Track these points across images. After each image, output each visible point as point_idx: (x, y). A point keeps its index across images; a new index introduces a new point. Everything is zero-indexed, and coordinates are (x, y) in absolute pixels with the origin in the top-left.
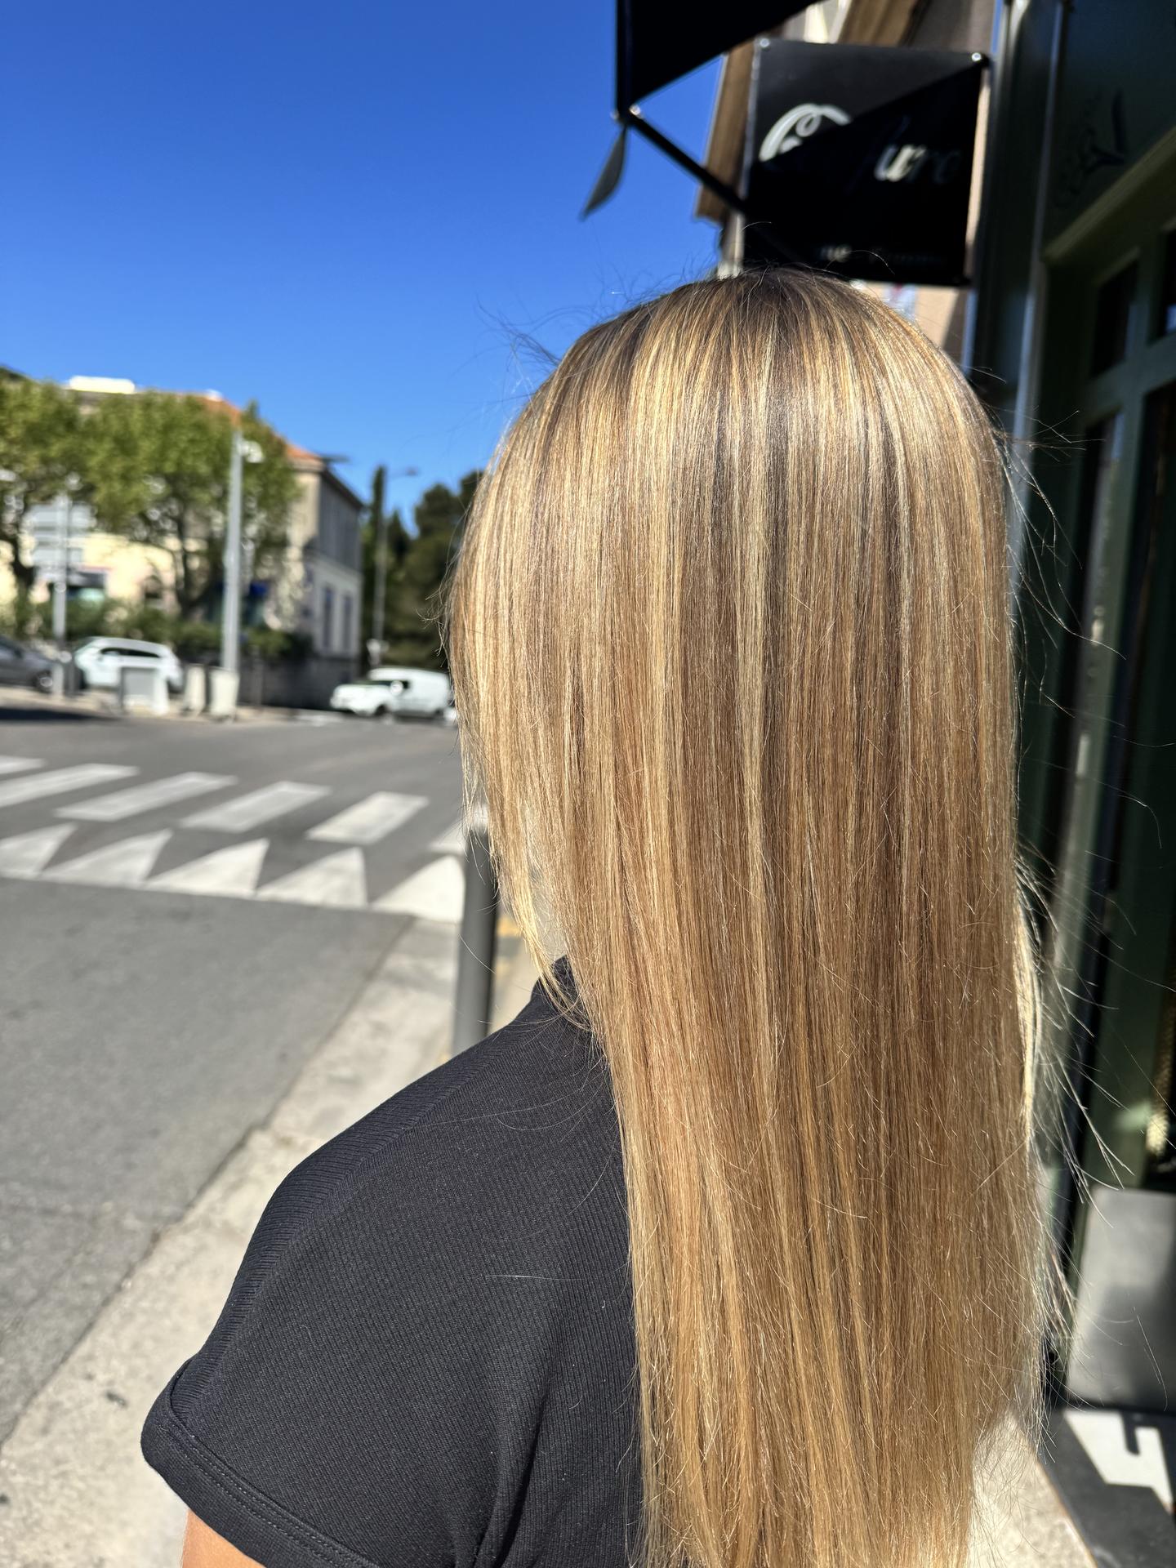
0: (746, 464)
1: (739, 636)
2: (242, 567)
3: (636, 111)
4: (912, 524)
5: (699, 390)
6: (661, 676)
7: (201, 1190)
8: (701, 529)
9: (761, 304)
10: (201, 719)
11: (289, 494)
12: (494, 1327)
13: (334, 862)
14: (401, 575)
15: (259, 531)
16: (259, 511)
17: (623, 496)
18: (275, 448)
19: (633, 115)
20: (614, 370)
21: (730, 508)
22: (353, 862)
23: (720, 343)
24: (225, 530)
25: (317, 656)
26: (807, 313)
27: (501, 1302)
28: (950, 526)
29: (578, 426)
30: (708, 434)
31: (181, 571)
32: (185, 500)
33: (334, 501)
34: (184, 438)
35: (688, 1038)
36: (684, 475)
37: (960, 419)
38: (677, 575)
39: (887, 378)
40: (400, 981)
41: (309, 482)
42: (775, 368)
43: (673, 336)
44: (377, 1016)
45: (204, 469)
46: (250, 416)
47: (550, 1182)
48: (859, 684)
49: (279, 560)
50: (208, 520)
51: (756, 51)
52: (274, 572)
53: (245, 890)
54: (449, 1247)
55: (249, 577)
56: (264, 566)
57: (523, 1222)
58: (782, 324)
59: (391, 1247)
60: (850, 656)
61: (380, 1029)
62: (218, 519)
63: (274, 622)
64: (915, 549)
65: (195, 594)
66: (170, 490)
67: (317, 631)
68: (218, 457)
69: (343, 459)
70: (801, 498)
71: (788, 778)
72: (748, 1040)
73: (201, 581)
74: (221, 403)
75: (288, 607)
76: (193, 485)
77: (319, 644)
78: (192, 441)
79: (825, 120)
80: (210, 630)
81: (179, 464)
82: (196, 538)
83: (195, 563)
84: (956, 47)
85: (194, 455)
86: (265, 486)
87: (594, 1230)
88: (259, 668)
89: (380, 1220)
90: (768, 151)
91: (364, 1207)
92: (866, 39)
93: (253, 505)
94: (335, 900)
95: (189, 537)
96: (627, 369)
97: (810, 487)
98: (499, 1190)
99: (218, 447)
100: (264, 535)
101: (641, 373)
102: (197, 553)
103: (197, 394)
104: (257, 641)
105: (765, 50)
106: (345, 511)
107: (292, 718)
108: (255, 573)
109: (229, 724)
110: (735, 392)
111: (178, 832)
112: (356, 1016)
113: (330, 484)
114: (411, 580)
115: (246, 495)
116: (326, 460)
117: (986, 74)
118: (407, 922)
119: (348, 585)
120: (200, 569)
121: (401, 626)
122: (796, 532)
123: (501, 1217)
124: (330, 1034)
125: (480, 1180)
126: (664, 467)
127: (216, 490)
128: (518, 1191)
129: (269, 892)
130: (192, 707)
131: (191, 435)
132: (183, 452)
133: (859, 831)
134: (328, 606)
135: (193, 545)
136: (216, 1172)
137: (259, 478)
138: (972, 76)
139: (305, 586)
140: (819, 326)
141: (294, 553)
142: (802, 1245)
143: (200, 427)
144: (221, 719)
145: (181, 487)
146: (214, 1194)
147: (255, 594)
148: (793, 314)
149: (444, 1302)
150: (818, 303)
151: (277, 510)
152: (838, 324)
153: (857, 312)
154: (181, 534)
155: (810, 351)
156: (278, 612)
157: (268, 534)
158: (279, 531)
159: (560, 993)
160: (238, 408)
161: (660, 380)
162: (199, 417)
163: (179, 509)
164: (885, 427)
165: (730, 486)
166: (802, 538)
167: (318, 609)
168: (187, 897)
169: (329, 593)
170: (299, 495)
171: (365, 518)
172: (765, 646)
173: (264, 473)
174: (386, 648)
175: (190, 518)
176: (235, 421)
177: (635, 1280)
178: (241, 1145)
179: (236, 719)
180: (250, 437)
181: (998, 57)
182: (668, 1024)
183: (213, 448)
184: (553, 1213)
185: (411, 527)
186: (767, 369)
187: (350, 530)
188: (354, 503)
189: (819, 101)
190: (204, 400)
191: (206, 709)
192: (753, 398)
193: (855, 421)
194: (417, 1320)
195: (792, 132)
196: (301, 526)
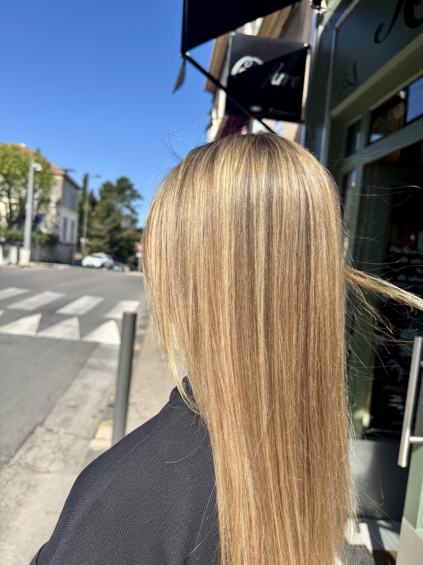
0: (258, 205)
1: (256, 267)
2: (33, 209)
3: (188, 54)
4: (315, 227)
5: (240, 178)
6: (227, 280)
7: (16, 451)
8: (242, 227)
9: (262, 146)
10: (15, 267)
11: (51, 183)
12: (167, 530)
13: (67, 322)
14: (93, 214)
15: (40, 196)
16: (39, 189)
17: (212, 214)
18: (46, 166)
19: (187, 56)
20: (207, 166)
21: (252, 220)
22: (75, 322)
23: (247, 160)
24: (27, 196)
25: (60, 243)
26: (278, 150)
27: (170, 520)
28: (326, 228)
29: (193, 186)
30: (244, 193)
31: (9, 211)
32: (11, 184)
33: (69, 186)
34: (11, 161)
35: (237, 417)
36: (234, 208)
37: (329, 190)
38: (233, 244)
39: (306, 175)
40: (93, 368)
41: (59, 179)
42: (268, 170)
43: (229, 156)
44: (84, 381)
45: (18, 173)
46: (37, 153)
47: (187, 472)
48: (298, 285)
49: (47, 207)
50: (20, 192)
51: (230, 36)
52: (45, 212)
53: (33, 333)
54: (149, 500)
55: (35, 213)
56: (41, 209)
57: (177, 488)
58: (269, 154)
59: (126, 501)
60: (294, 274)
61: (85, 386)
62: (24, 192)
63: (44, 230)
64: (316, 237)
65: (14, 219)
66: (5, 180)
67: (61, 234)
68: (24, 169)
69: (72, 171)
70: (277, 218)
71: (273, 319)
72: (259, 416)
73: (16, 214)
74: (25, 148)
75: (50, 225)
76: (14, 178)
77: (61, 239)
78: (14, 162)
79: (254, 63)
80: (19, 233)
81: (9, 170)
82: (15, 198)
83: (14, 208)
84: (298, 40)
85: (15, 167)
86: (42, 180)
87: (203, 489)
88: (38, 248)
89: (122, 491)
90: (234, 72)
91: (115, 485)
92: (266, 35)
93: (37, 187)
94: (68, 337)
95: (12, 198)
96: (212, 166)
97: (281, 215)
98: (167, 476)
99: (24, 165)
100: (41, 198)
101: (218, 169)
102: (15, 204)
103: (17, 144)
104: (38, 237)
105: (234, 37)
106: (73, 190)
107: (50, 267)
108: (37, 212)
109: (26, 269)
110: (254, 179)
111: (6, 310)
112: (76, 382)
113: (67, 179)
114: (97, 216)
115: (35, 183)
116: (66, 171)
117: (309, 51)
118: (96, 345)
119: (73, 217)
120: (16, 210)
121: (93, 233)
122: (276, 230)
123: (169, 487)
124: (66, 389)
125: (160, 473)
126: (228, 204)
127: (23, 181)
128: (174, 476)
129: (42, 334)
130: (12, 263)
131: (13, 160)
132: (10, 166)
133: (297, 337)
134: (65, 224)
135: (13, 201)
136: (22, 444)
137: (40, 177)
138: (304, 51)
139: (57, 217)
140: (283, 156)
141: (52, 205)
142: (278, 490)
143: (17, 157)
144: (23, 267)
145: (9, 179)
146: (21, 452)
147: (37, 220)
148: (273, 151)
149: (148, 521)
150: (281, 147)
151: (46, 189)
152: (288, 155)
153: (294, 150)
154: (9, 196)
155: (280, 165)
156: (46, 227)
157: (43, 198)
158: (47, 196)
159: (187, 398)
160: (33, 150)
161: (225, 172)
162: (17, 153)
163: (8, 187)
164: (306, 193)
165: (252, 212)
166: (278, 232)
167: (61, 225)
168: (10, 336)
169: (65, 220)
170: (55, 184)
171: (80, 193)
172: (265, 271)
173: (42, 175)
174: (88, 241)
175: (13, 191)
176: (31, 155)
177: (219, 510)
178: (32, 432)
179: (29, 267)
180: (37, 161)
181: (314, 45)
182: (230, 412)
183: (22, 165)
184: (188, 484)
185: (97, 197)
186: (265, 171)
187: (74, 197)
188: (76, 187)
189: (252, 55)
190: (20, 147)
191: (17, 263)
192: (260, 181)
193: (296, 190)
194: (138, 530)
195: (243, 66)
196: (55, 195)
